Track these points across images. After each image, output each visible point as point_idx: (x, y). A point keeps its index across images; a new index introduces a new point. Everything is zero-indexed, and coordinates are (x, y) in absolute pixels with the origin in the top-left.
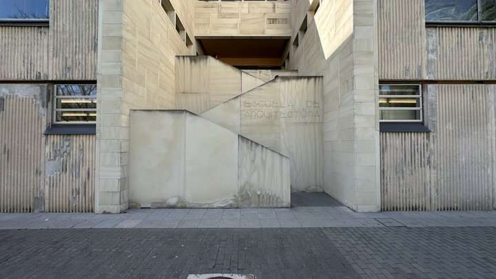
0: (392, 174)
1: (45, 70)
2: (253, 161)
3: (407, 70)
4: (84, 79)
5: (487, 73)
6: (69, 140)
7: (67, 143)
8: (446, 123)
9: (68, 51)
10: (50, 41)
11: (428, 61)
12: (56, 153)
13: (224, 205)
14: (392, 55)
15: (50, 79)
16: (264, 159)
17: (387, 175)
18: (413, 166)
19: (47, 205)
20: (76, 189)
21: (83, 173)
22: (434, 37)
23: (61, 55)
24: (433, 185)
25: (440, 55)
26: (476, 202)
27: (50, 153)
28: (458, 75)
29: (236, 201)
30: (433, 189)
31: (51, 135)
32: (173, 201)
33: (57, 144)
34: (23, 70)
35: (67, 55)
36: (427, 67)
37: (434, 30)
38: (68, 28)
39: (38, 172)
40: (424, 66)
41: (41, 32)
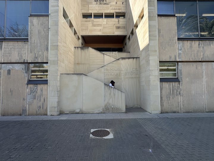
0: (165, 99)
1: (27, 58)
2: (110, 94)
3: (170, 57)
4: (42, 62)
5: (202, 58)
6: (36, 86)
7: (36, 88)
8: (186, 78)
9: (36, 50)
10: (29, 47)
11: (179, 53)
12: (31, 92)
13: (98, 112)
14: (165, 51)
15: (29, 62)
16: (115, 93)
17: (163, 99)
18: (174, 95)
19: (27, 113)
20: (39, 106)
21: (42, 100)
22: (181, 44)
23: (33, 52)
24: (181, 103)
25: (183, 51)
26: (199, 109)
27: (29, 92)
28: (190, 59)
29: (103, 110)
30: (182, 104)
31: (29, 84)
32: (78, 111)
33: (32, 88)
34: (18, 58)
35: (36, 52)
36: (178, 56)
37: (181, 41)
38: (36, 41)
39: (24, 99)
40: (177, 55)
41: (25, 43)
